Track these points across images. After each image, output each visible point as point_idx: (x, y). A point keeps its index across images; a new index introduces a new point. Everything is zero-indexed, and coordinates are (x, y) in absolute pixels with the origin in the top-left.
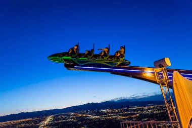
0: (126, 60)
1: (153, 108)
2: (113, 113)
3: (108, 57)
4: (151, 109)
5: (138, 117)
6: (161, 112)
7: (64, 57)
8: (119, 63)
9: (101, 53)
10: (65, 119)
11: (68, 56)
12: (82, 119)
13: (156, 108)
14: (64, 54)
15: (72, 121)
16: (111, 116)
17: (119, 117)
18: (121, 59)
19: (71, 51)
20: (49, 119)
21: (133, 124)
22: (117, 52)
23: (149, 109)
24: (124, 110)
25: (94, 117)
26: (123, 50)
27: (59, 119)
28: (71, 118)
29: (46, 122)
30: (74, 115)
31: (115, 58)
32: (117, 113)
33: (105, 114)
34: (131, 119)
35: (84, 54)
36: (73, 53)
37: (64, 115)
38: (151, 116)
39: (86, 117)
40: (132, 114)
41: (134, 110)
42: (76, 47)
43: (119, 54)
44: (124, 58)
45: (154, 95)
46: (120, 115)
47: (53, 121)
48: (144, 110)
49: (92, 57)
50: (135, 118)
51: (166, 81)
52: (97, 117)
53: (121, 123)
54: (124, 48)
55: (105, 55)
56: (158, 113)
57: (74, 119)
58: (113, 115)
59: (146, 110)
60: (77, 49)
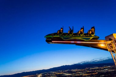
1: (107, 68)
2: (80, 72)
3: (83, 34)
4: (106, 68)
5: (97, 74)
6: (113, 70)
8: (91, 38)
11: (57, 35)
14: (55, 34)
16: (78, 74)
17: (84, 75)
18: (93, 35)
19: (59, 32)
20: (39, 76)
22: (89, 31)
23: (105, 69)
24: (87, 69)
25: (67, 74)
28: (53, 75)
31: (88, 35)
32: (82, 72)
33: (75, 72)
35: (67, 33)
36: (60, 33)
37: (49, 73)
38: (107, 74)
39: (62, 74)
40: (93, 72)
41: (94, 70)
42: (62, 30)
43: (91, 32)
44: (94, 35)
45: (108, 59)
46: (85, 73)
48: (101, 70)
49: (72, 35)
51: (115, 50)
52: (69, 74)
56: (112, 72)
57: (55, 76)
58: (80, 73)
59: (103, 69)
60: (62, 31)
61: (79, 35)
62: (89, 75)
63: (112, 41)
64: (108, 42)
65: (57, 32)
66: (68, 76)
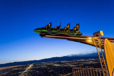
0: (80, 32)
1: (92, 61)
3: (69, 30)
5: (83, 66)
6: (96, 63)
7: (43, 30)
8: (76, 34)
9: (65, 28)
10: (40, 66)
11: (45, 30)
12: (50, 66)
13: (94, 61)
15: (44, 67)
16: (67, 65)
17: (71, 65)
19: (47, 27)
20: (31, 66)
21: (79, 70)
22: (75, 28)
23: (90, 61)
24: (74, 61)
25: (57, 65)
26: (78, 26)
27: (36, 66)
29: (29, 68)
30: (45, 64)
31: (73, 31)
32: (70, 63)
33: (63, 63)
34: (78, 66)
35: (54, 29)
36: (48, 28)
37: (40, 64)
38: (91, 65)
39: (52, 65)
40: (80, 64)
41: (81, 62)
43: (75, 29)
44: (78, 31)
45: (93, 53)
46: (72, 64)
47: (33, 67)
48: (87, 62)
49: (59, 31)
50: (81, 66)
52: (58, 65)
53: (73, 69)
54: (79, 25)
55: (67, 29)
56: (95, 64)
57: (45, 66)
58: (68, 64)
59: (88, 62)
60: (50, 26)
61: (66, 31)
62: (75, 66)
63: (99, 37)
64: (95, 38)
65: (46, 27)
66: (57, 66)
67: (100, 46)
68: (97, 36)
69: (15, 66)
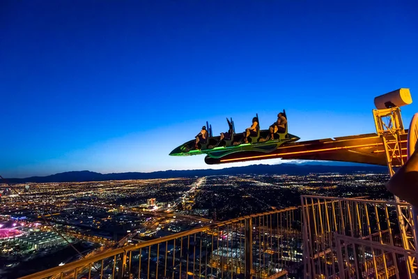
1: (365, 178)
2: (293, 180)
4: (362, 178)
5: (336, 189)
6: (380, 184)
10: (221, 182)
12: (245, 185)
13: (371, 179)
15: (231, 187)
16: (288, 185)
17: (302, 188)
20: (201, 182)
22: (273, 126)
23: (358, 178)
24: (312, 177)
25: (262, 184)
27: (214, 182)
28: (231, 183)
29: (198, 184)
30: (233, 179)
32: (299, 181)
33: (280, 181)
34: (322, 191)
37: (220, 177)
38: (361, 190)
39: (251, 183)
40: (325, 185)
41: (330, 179)
42: (204, 132)
43: (276, 129)
46: (304, 185)
47: (207, 184)
48: (348, 180)
50: (330, 190)
51: (396, 133)
52: (266, 184)
53: (302, 196)
56: (374, 186)
57: (234, 184)
58: (292, 184)
59: (351, 180)
62: (314, 190)
63: (394, 109)
64: (380, 111)
66: (264, 187)
67: (396, 136)
68: (389, 105)
69: (170, 179)
